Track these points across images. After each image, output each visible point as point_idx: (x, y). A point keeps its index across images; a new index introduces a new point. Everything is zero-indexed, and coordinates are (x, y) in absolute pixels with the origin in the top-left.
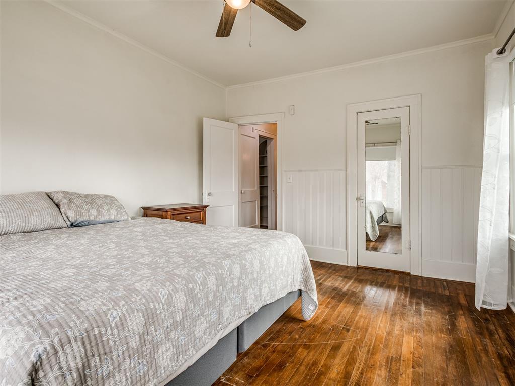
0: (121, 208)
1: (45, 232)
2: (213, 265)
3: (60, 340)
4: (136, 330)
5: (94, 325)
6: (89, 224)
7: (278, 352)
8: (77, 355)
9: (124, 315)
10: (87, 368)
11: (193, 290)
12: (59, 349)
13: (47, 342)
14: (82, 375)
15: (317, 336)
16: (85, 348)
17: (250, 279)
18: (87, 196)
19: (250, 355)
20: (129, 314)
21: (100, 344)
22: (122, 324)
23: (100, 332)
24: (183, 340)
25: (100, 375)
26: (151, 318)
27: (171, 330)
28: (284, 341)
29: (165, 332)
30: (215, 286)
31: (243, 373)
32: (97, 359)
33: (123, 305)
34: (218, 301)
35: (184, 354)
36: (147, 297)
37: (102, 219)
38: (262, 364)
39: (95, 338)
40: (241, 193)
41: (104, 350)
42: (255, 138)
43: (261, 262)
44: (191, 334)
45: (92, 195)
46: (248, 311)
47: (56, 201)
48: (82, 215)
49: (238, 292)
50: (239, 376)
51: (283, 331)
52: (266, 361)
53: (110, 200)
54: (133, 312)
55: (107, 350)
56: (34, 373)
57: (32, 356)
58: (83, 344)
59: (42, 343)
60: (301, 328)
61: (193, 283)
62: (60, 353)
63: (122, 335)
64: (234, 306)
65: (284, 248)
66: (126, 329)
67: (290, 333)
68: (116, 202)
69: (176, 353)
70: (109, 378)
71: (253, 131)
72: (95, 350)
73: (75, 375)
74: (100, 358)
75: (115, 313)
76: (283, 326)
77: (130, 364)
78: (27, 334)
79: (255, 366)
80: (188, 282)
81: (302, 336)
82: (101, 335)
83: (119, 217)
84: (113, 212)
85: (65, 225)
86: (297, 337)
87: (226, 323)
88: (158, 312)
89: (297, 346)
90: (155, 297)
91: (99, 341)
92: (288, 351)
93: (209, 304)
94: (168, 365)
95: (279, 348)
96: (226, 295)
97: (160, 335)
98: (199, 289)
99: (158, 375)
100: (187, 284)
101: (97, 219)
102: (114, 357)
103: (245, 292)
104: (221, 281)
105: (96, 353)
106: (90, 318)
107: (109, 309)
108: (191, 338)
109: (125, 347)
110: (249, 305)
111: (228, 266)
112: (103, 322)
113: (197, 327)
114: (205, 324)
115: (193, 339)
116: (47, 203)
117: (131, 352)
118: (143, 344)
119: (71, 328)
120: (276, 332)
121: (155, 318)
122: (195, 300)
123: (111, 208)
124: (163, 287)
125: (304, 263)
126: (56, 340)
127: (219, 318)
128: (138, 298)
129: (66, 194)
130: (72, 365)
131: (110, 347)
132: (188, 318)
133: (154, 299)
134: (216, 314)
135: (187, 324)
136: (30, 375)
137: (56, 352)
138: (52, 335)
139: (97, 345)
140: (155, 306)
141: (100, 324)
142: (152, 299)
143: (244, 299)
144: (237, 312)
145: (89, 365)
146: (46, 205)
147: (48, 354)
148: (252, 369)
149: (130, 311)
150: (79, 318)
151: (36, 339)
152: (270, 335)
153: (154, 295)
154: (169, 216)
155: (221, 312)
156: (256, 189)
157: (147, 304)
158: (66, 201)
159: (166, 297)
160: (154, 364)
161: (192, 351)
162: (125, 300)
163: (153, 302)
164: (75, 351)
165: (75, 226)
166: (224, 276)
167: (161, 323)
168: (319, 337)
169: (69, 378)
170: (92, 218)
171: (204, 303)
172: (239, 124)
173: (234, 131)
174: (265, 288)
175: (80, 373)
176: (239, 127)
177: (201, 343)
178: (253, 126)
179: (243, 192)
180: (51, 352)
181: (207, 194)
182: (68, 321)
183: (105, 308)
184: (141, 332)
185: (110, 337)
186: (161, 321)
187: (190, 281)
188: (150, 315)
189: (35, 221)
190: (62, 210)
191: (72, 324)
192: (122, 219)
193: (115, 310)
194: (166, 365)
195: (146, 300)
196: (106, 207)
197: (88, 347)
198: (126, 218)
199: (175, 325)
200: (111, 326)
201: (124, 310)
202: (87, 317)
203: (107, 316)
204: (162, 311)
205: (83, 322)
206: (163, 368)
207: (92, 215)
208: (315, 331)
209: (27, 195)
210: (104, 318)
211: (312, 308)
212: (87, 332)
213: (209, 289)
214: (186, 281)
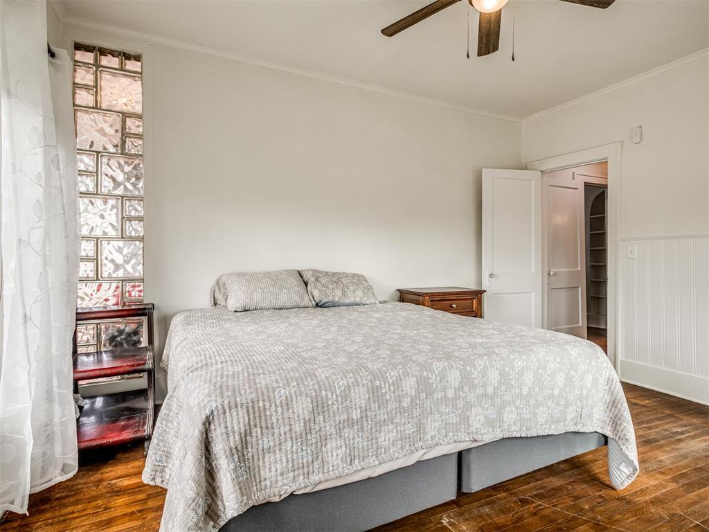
0: (368, 289)
1: (292, 310)
2: (419, 365)
3: (229, 403)
4: (302, 414)
5: (260, 398)
6: (334, 305)
7: (543, 517)
8: (241, 420)
9: (292, 396)
10: (248, 435)
11: (379, 388)
12: (227, 410)
13: (220, 401)
14: (244, 440)
15: (627, 519)
16: (249, 416)
17: (478, 393)
18: (334, 274)
19: (496, 506)
20: (296, 396)
21: (263, 417)
22: (287, 404)
23: (264, 406)
24: (360, 443)
25: (260, 446)
26: (320, 406)
27: (344, 428)
28: (560, 506)
29: (335, 427)
30: (413, 390)
31: (475, 524)
32: (259, 430)
33: (294, 387)
34: (418, 410)
35: (361, 459)
36: (322, 384)
37: (347, 301)
38: (508, 523)
39: (259, 410)
40: (549, 274)
41: (266, 424)
42: (576, 189)
43: (503, 374)
44: (372, 440)
45: (340, 274)
46: (471, 436)
47: (305, 280)
48: (326, 296)
49: (455, 406)
50: (468, 524)
51: (565, 491)
52: (516, 523)
53: (359, 279)
54: (301, 395)
55: (269, 425)
56: (207, 424)
57: (207, 410)
58: (248, 412)
59: (216, 401)
60: (601, 496)
61: (381, 379)
62: (228, 413)
63: (286, 414)
64: (446, 424)
65: (558, 360)
66: (291, 411)
67: (577, 498)
68: (364, 282)
69: (350, 454)
70: (270, 452)
71: (573, 179)
72: (258, 421)
73: (237, 438)
74: (262, 430)
75: (283, 391)
76: (569, 484)
77: (292, 446)
78: (210, 391)
79: (498, 522)
80: (375, 378)
81: (596, 510)
82: (265, 410)
83: (365, 300)
84: (359, 293)
85: (310, 305)
86: (587, 507)
87: (430, 442)
88: (330, 403)
89: (580, 521)
90: (330, 386)
91: (262, 414)
92: (560, 521)
93: (401, 411)
94: (338, 465)
95: (545, 512)
96: (432, 405)
97: (330, 429)
98: (389, 389)
99: (325, 471)
100: (373, 380)
101: (342, 301)
102: (276, 434)
103: (468, 410)
104: (424, 386)
105: (258, 424)
106: (259, 391)
107: (279, 387)
108: (372, 444)
109: (288, 428)
110: (473, 429)
111: (440, 369)
112: (269, 397)
113: (382, 434)
114: (395, 434)
115: (375, 446)
116: (295, 281)
117: (294, 435)
118: (309, 431)
119: (241, 395)
120: (552, 489)
121: (326, 409)
122: (381, 401)
123: (358, 289)
124: (343, 378)
125: (611, 392)
126: (226, 402)
127: (419, 431)
128: (311, 383)
129: (315, 271)
130: (236, 428)
131: (272, 424)
132: (369, 420)
133: (328, 388)
134: (412, 425)
135: (367, 426)
136: (204, 424)
137: (225, 413)
138: (225, 397)
139: (260, 416)
140: (327, 395)
141: (266, 398)
142: (325, 387)
143: (465, 419)
144: (451, 434)
145: (251, 433)
146: (295, 283)
147: (218, 411)
148: (490, 524)
149: (298, 393)
150: (250, 388)
151: (214, 396)
152: (539, 489)
153: (329, 383)
154: (427, 303)
155: (422, 426)
156: (579, 269)
157: (318, 391)
158: (313, 279)
159: (342, 388)
160: (320, 457)
161: (374, 461)
162: (297, 382)
163: (326, 390)
164: (240, 416)
165: (321, 306)
166: (430, 381)
167: (332, 416)
168: (632, 522)
169: (231, 438)
170: (336, 299)
171: (394, 407)
172: (541, 171)
173: (533, 182)
174: (511, 412)
175: (241, 437)
176: (542, 177)
177: (388, 455)
178: (574, 170)
179: (551, 273)
180: (221, 411)
181: (487, 275)
182: (241, 388)
183: (275, 385)
184: (307, 418)
185: (274, 414)
186: (331, 413)
187: (379, 377)
188: (320, 402)
189: (283, 299)
190: (309, 288)
191: (243, 392)
192: (368, 302)
193: (285, 388)
194: (335, 463)
195: (319, 386)
196: (352, 288)
197: (252, 416)
198: (373, 301)
199: (350, 423)
200: (275, 403)
201: (293, 391)
202: (257, 389)
203: (274, 392)
204: (335, 403)
205: (252, 393)
206: (331, 465)
207: (336, 295)
208: (628, 510)
209: (280, 273)
210: (271, 393)
211: (626, 470)
212: (253, 402)
213: (404, 392)
214: (374, 375)
